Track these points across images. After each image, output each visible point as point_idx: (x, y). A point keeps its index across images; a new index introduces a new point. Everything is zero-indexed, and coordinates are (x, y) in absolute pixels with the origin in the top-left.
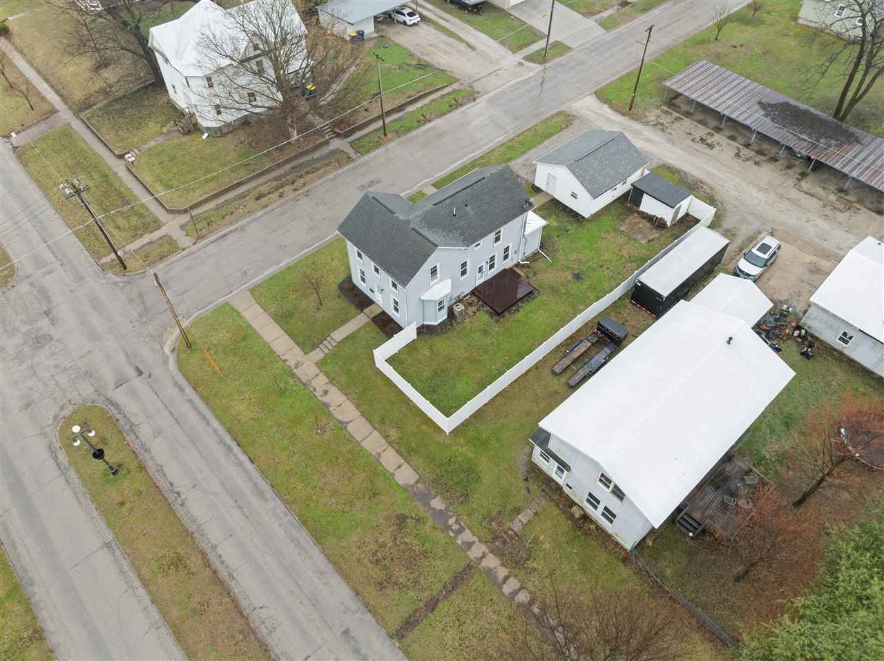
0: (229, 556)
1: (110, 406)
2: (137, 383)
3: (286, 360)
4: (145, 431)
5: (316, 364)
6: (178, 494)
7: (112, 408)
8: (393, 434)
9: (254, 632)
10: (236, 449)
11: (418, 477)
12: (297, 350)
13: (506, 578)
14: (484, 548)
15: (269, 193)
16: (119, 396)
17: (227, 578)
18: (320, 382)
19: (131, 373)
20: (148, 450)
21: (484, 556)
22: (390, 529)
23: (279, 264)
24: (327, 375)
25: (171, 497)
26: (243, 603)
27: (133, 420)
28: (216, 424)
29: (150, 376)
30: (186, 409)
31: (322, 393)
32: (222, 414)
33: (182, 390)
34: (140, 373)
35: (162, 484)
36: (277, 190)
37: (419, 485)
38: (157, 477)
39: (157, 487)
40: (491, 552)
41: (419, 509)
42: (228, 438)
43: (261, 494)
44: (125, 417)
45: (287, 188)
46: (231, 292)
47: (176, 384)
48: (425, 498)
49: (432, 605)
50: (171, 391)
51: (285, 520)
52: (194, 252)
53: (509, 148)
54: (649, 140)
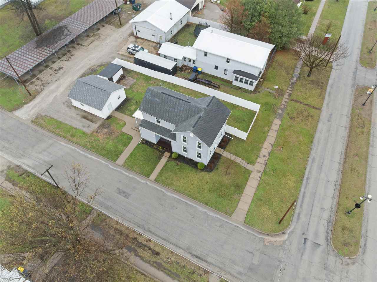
0: (338, 158)
1: (329, 241)
2: (310, 236)
3: (259, 177)
4: (326, 215)
5: (254, 165)
6: (335, 185)
7: (329, 238)
8: (266, 128)
9: (348, 141)
10: (306, 177)
11: (275, 119)
12: (252, 176)
13: (288, 93)
14: (284, 99)
15: (150, 249)
16: (322, 240)
17: (343, 154)
18: (261, 160)
19: (309, 243)
20: (332, 208)
21: (286, 98)
22: (296, 120)
23: (206, 212)
24: (256, 159)
25: (338, 187)
26: (345, 147)
27: (326, 224)
28: (302, 190)
29: (303, 234)
30: (305, 206)
31: (265, 158)
32: (298, 189)
33: (299, 214)
34: (305, 239)
35: (337, 193)
36: (145, 246)
37: (278, 117)
38: (336, 197)
39: (340, 193)
40: (284, 97)
41: (285, 115)
42: (304, 182)
43: (314, 159)
44: (328, 229)
45: (140, 240)
46: (236, 226)
47: (298, 219)
48: (280, 115)
49: (307, 105)
50: (303, 219)
51: (315, 149)
53: (73, 136)
54: (58, 87)
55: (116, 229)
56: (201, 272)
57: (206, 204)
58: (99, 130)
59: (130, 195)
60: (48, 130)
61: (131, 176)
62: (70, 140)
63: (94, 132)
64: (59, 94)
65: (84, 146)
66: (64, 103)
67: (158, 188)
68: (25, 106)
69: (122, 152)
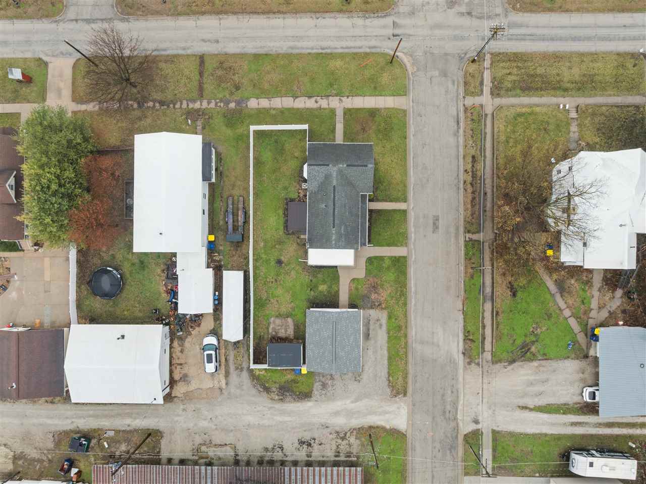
0: (277, 21)
1: (385, 14)
2: (390, 32)
3: (348, 98)
4: (360, 22)
5: (335, 109)
6: (318, 18)
7: (383, 15)
8: (274, 112)
9: (242, 13)
10: (320, 51)
11: (249, 107)
12: (350, 106)
13: (188, 105)
14: (203, 107)
15: (473, 166)
16: (389, 21)
17: (268, 16)
18: (323, 103)
19: (397, 32)
20: (348, 17)
21: (201, 105)
22: (237, 81)
23: (413, 136)
24: (325, 109)
25: (318, 15)
26: (255, 16)
27: (370, 20)
28: (340, 51)
29: (389, 39)
30: (358, 44)
31: (318, 100)
32: (342, 56)
33: (370, 48)
34: (394, 36)
35: (327, 15)
36: (473, 172)
37: (245, 105)
38: (332, 15)
39: (327, 12)
40: (200, 108)
41: (237, 97)
42: (329, 51)
43: (292, 48)
44: (374, 17)
45: (469, 179)
46: (413, 102)
47: (375, 47)
48: (238, 103)
49: (201, 74)
50: (373, 43)
51: (274, 50)
52: (457, 102)
53: (400, 327)
54: (337, 413)
55: (473, 206)
56: (469, 114)
57: (405, 138)
58: (377, 304)
59: (434, 216)
60: (406, 363)
61: (413, 230)
62: (406, 327)
63: (382, 308)
64: (348, 402)
65: (405, 304)
66: (359, 382)
67: (412, 195)
68: (388, 427)
69: (390, 258)
